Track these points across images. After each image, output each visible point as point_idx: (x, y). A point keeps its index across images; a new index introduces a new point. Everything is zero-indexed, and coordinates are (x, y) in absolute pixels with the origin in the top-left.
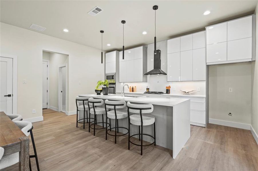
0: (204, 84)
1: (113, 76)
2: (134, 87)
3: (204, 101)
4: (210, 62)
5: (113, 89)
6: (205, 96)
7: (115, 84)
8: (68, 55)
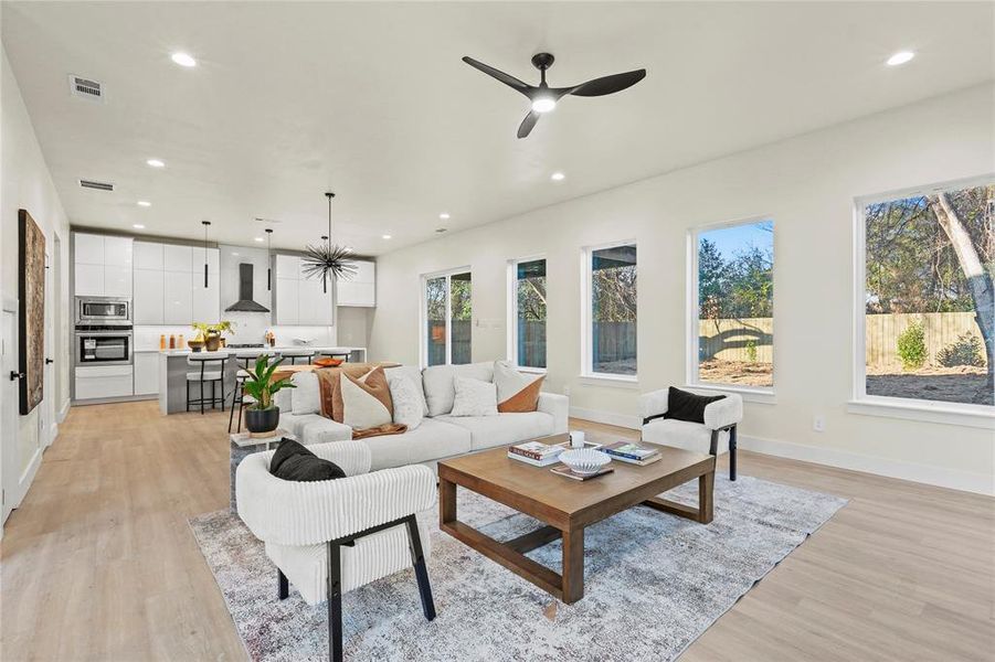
1: (118, 307)
5: (121, 342)
7: (128, 328)
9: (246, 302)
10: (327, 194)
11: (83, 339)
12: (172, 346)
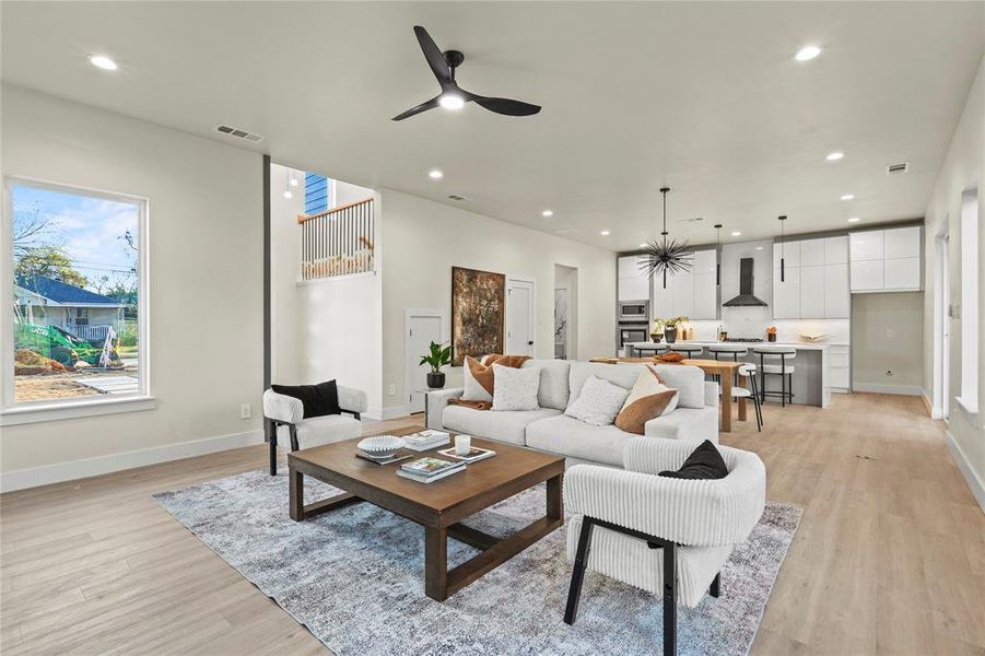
0: (845, 325)
1: (640, 307)
2: (688, 331)
3: (847, 351)
4: (858, 288)
5: (642, 333)
6: (848, 343)
7: (647, 323)
8: (575, 269)
9: (746, 297)
10: (662, 190)
11: (622, 331)
12: (684, 338)
